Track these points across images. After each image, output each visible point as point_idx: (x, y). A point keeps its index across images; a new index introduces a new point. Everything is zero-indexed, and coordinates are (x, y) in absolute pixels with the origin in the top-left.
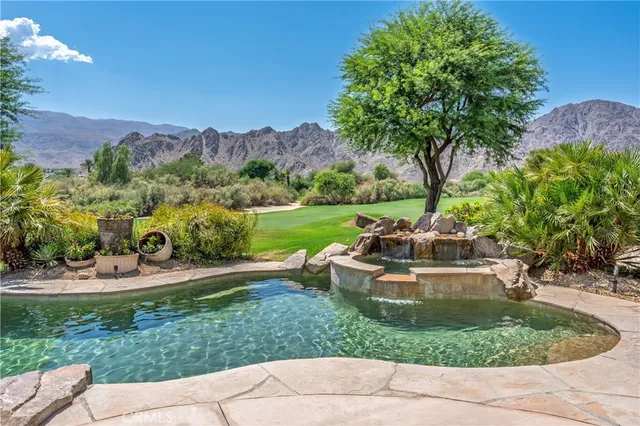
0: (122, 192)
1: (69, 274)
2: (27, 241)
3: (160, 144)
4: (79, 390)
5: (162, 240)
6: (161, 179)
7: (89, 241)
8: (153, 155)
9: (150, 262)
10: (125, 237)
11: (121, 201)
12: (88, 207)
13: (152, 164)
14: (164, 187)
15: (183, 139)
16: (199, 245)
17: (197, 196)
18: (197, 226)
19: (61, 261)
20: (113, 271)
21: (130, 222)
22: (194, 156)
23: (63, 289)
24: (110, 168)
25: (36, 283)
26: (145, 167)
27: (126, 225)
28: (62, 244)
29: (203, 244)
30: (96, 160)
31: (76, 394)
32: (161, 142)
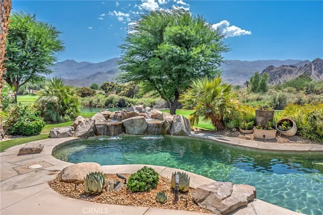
0: (263, 96)
1: (240, 135)
2: (224, 118)
3: (285, 71)
4: (250, 200)
5: (291, 124)
6: (285, 90)
7: (251, 121)
8: (280, 77)
9: (283, 136)
10: (269, 120)
11: (262, 101)
12: (246, 104)
13: (280, 82)
14: (286, 94)
15: (298, 67)
16: (315, 129)
17: (307, 99)
18: (314, 117)
19: (238, 129)
20: (262, 137)
21: (273, 113)
22: (306, 76)
23: (239, 143)
24: (257, 84)
25: (227, 138)
26: (275, 84)
27: (270, 114)
28: (238, 121)
29: (318, 129)
30: (251, 81)
31: (249, 202)
32: (285, 70)
